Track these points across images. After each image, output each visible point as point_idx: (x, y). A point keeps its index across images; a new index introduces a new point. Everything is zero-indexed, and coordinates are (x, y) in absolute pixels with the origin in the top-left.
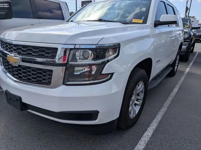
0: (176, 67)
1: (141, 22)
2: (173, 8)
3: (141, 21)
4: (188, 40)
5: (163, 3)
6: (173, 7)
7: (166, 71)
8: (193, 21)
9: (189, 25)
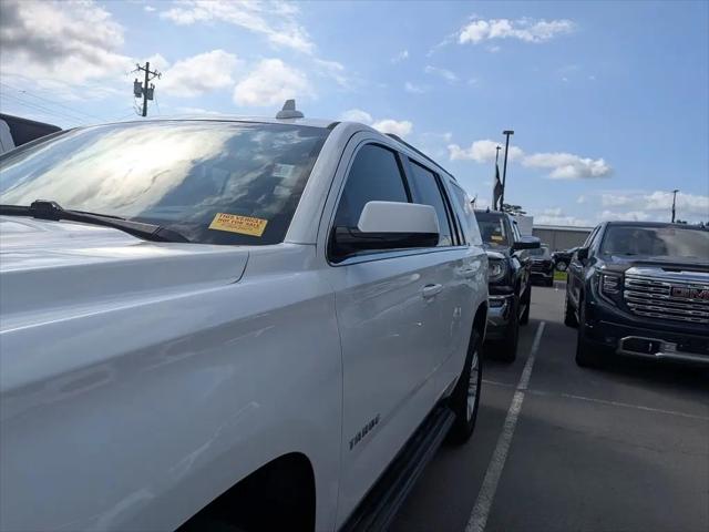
0: (471, 401)
1: (259, 232)
2: (437, 177)
3: (258, 228)
4: (507, 288)
5: (392, 154)
6: (438, 170)
7: (428, 438)
8: (515, 223)
9: (503, 234)
